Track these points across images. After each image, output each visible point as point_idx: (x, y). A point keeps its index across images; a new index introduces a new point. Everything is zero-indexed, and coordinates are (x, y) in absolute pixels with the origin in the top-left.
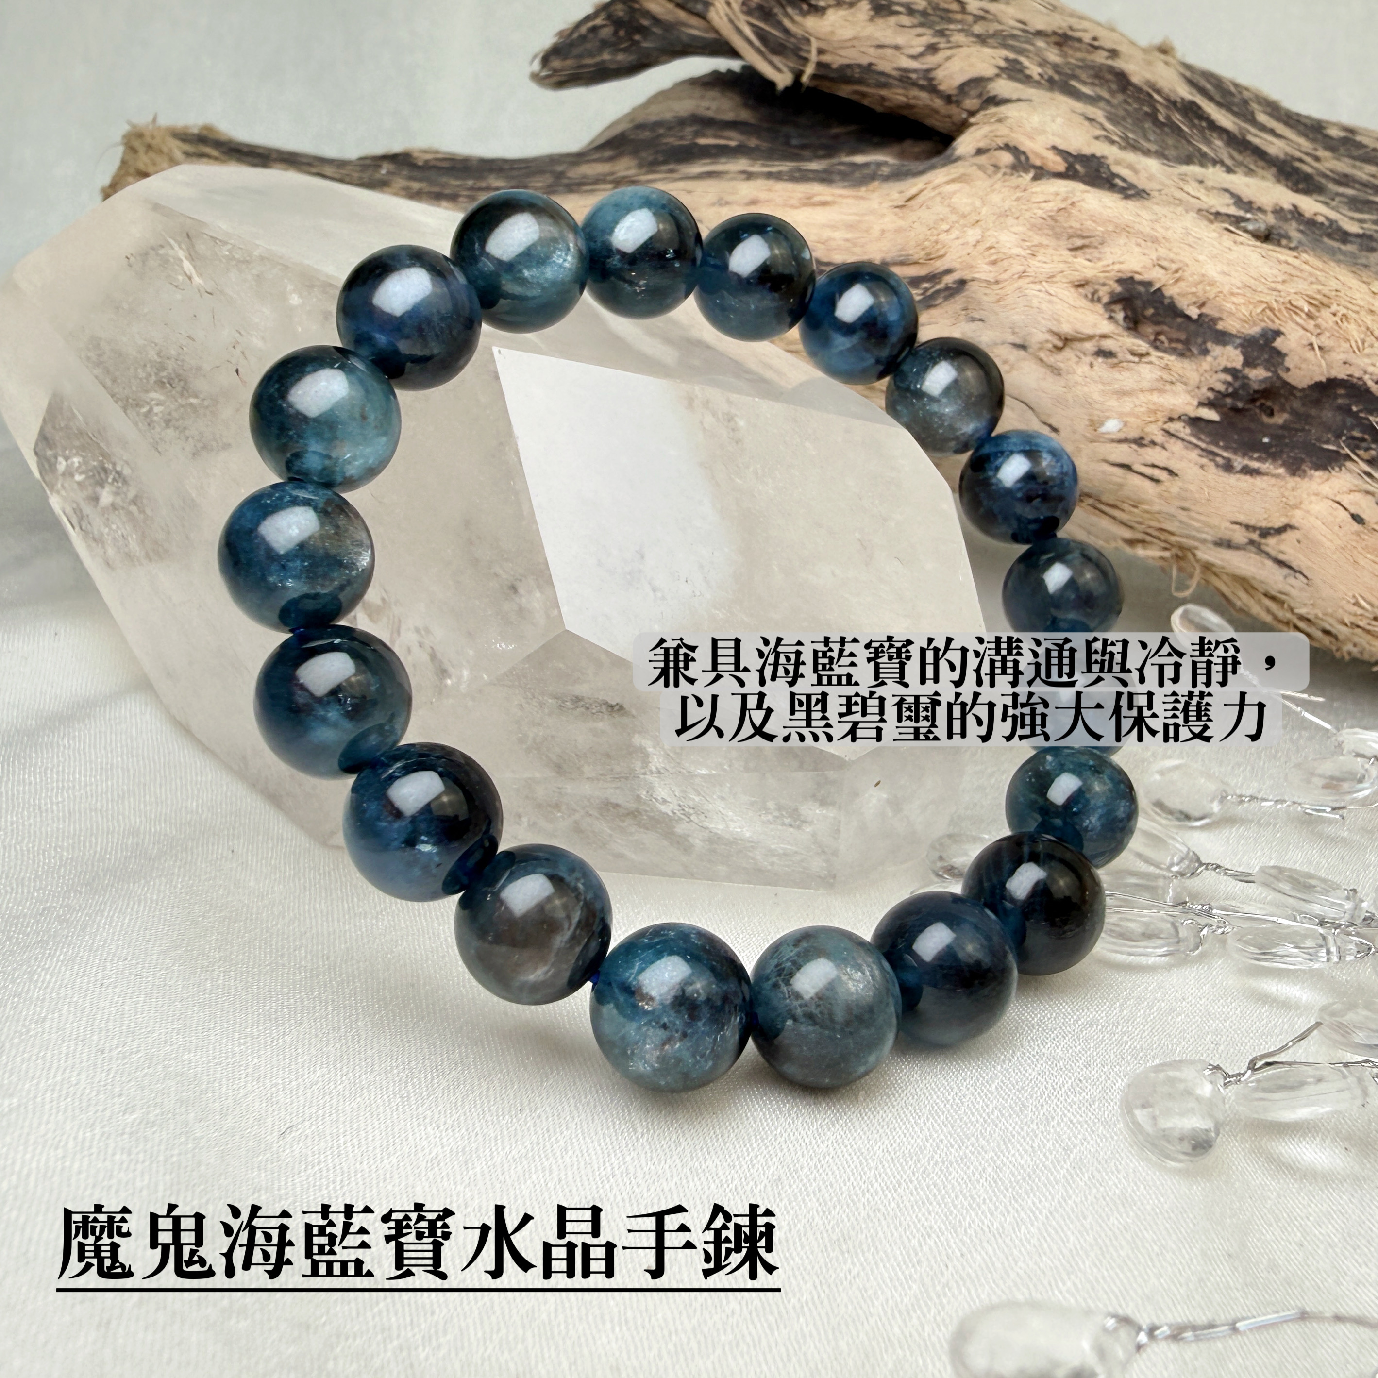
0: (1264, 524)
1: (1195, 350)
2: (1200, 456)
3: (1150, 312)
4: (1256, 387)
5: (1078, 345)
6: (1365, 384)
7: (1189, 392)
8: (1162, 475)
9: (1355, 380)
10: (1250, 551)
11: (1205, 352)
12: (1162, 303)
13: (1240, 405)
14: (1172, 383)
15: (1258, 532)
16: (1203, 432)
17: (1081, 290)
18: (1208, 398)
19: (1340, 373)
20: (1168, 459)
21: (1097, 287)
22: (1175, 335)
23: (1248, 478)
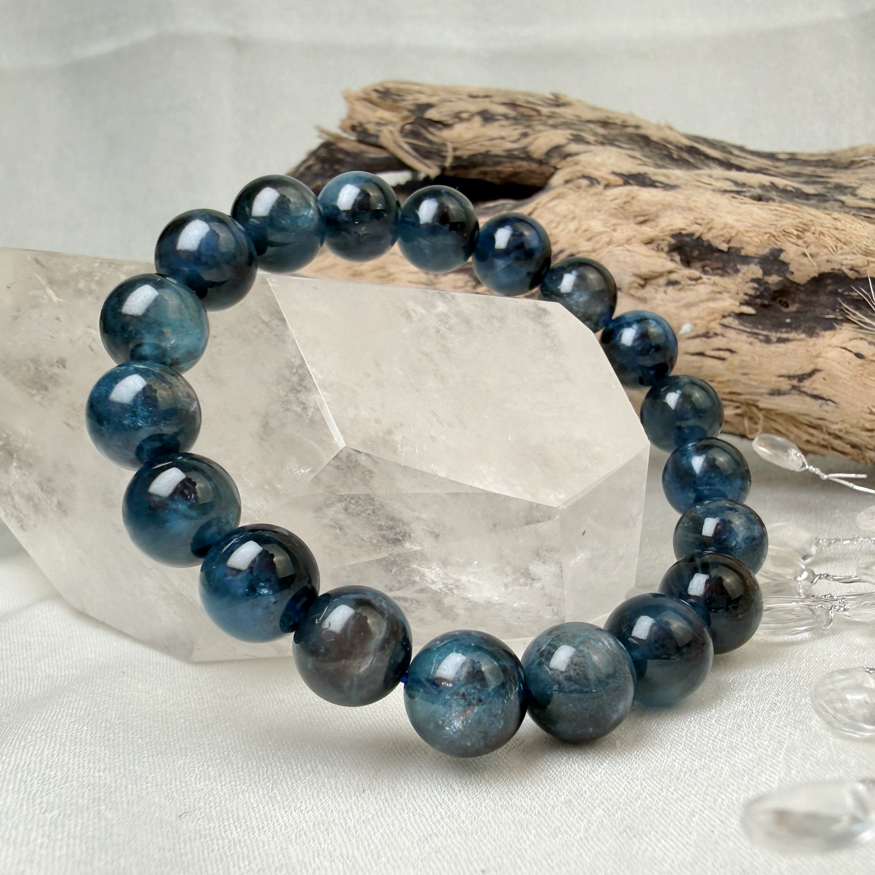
0: (800, 372)
1: (730, 271)
2: (748, 337)
3: (696, 253)
4: (773, 288)
5: (654, 282)
6: (843, 272)
7: (731, 297)
8: (726, 354)
9: (836, 271)
10: (794, 394)
11: (737, 271)
12: (703, 246)
13: (766, 302)
14: (720, 293)
15: (796, 380)
16: (747, 322)
17: (649, 246)
18: (745, 300)
19: (826, 268)
20: (728, 342)
21: (659, 242)
22: (715, 265)
23: (782, 345)
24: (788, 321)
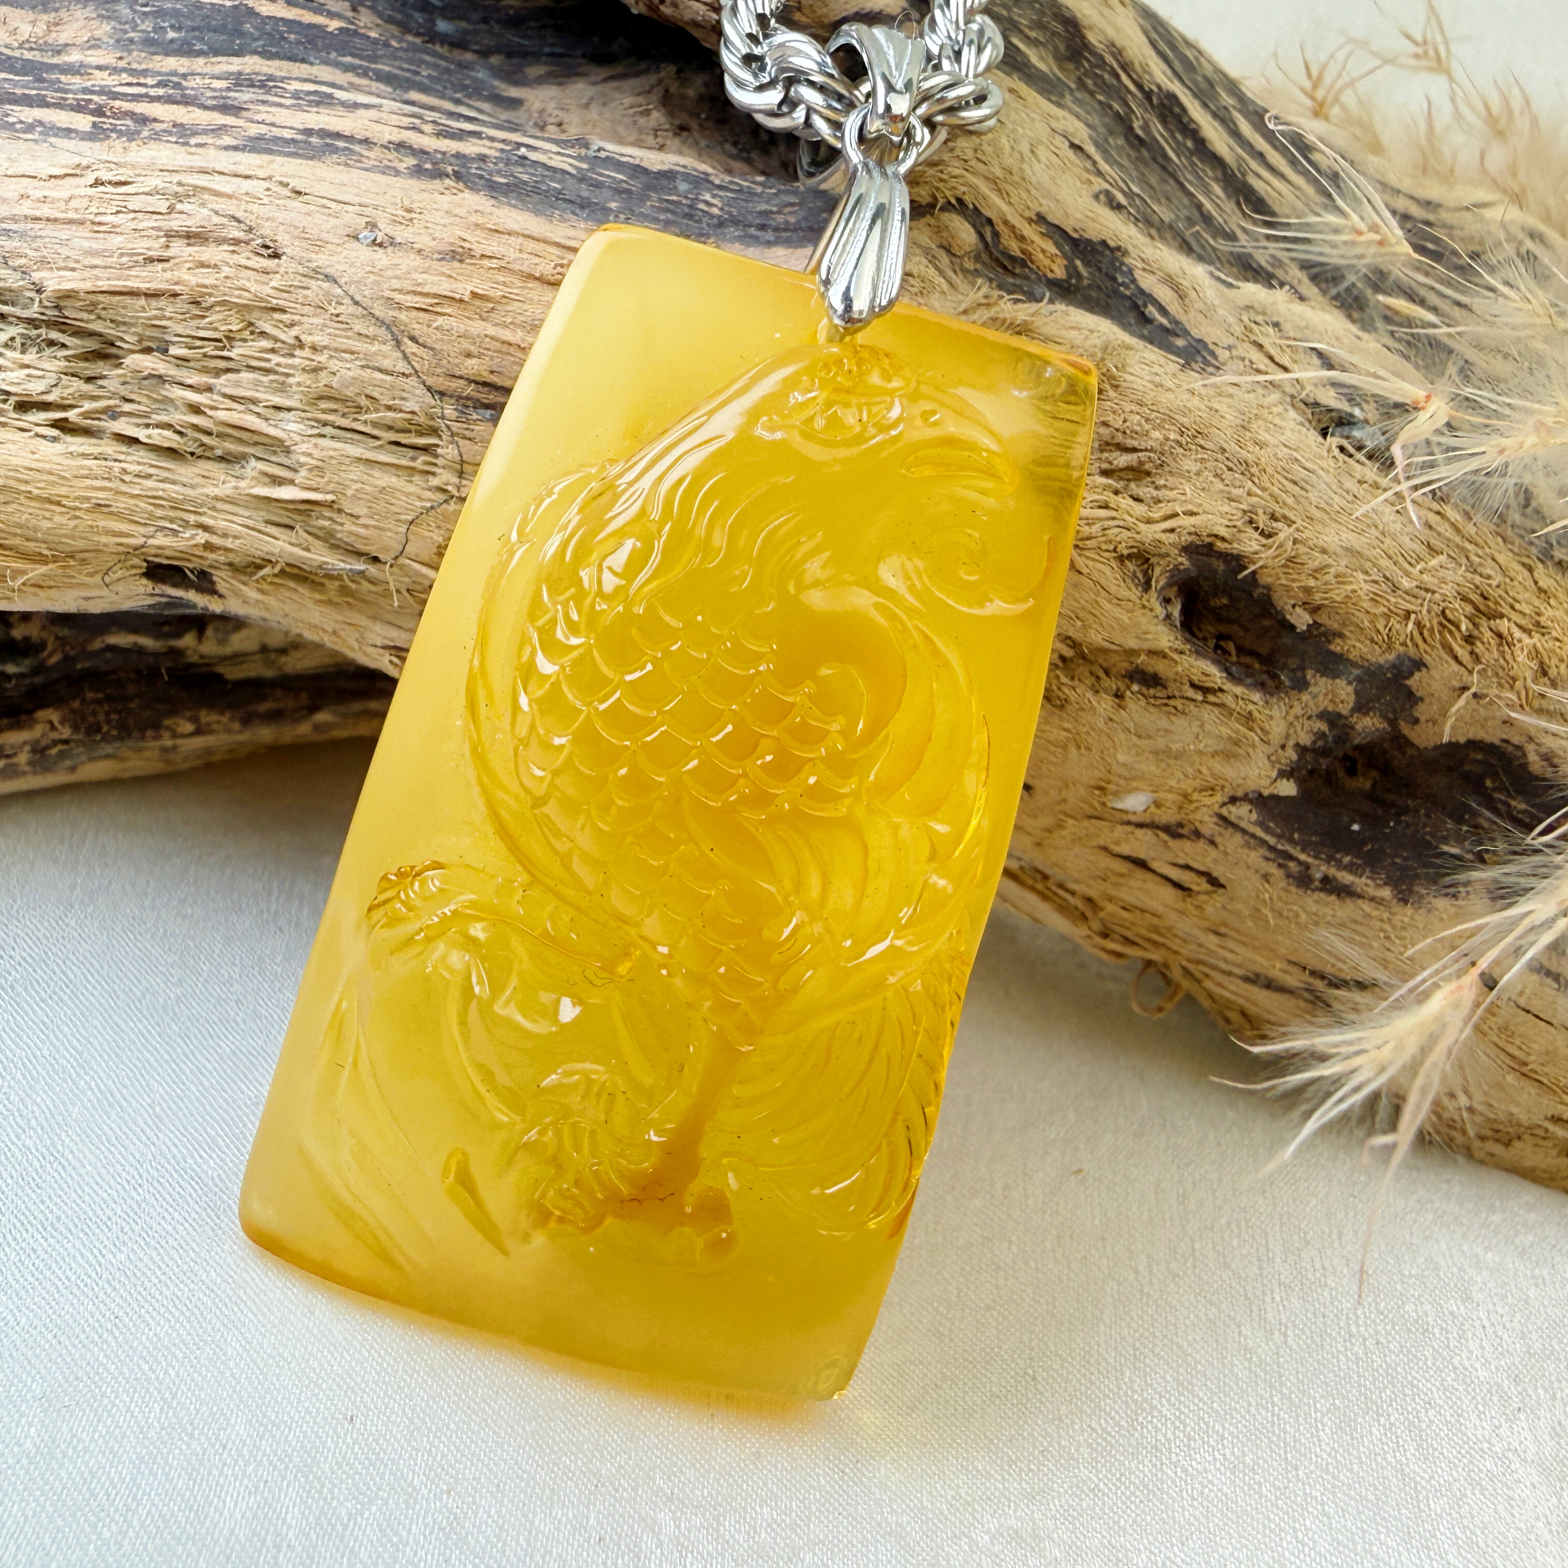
0: (1341, 974)
1: (1283, 678)
2: (1267, 859)
6: (1524, 756)
7: (1269, 757)
8: (1198, 884)
9: (1510, 749)
10: (1297, 996)
11: (1301, 685)
15: (1325, 981)
16: (1274, 819)
17: (1129, 566)
18: (1290, 762)
19: (1493, 735)
20: (1215, 861)
21: (1153, 560)
23: (1332, 899)
24: (1356, 827)
